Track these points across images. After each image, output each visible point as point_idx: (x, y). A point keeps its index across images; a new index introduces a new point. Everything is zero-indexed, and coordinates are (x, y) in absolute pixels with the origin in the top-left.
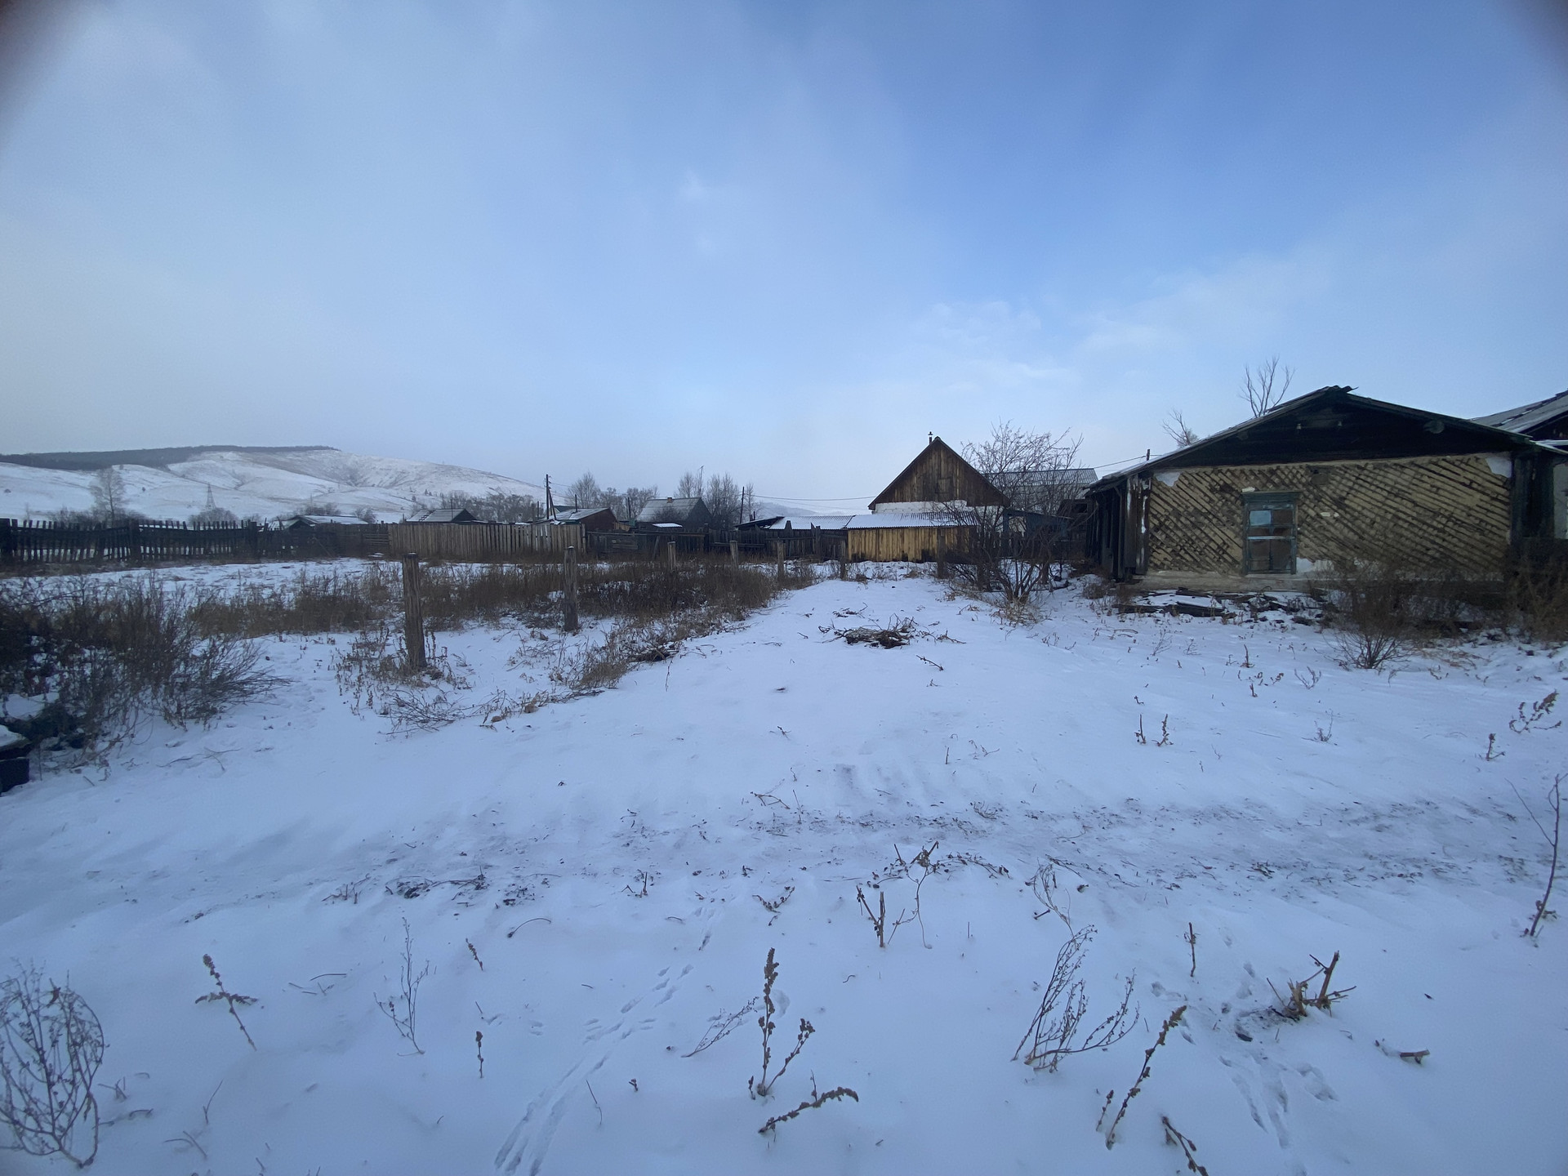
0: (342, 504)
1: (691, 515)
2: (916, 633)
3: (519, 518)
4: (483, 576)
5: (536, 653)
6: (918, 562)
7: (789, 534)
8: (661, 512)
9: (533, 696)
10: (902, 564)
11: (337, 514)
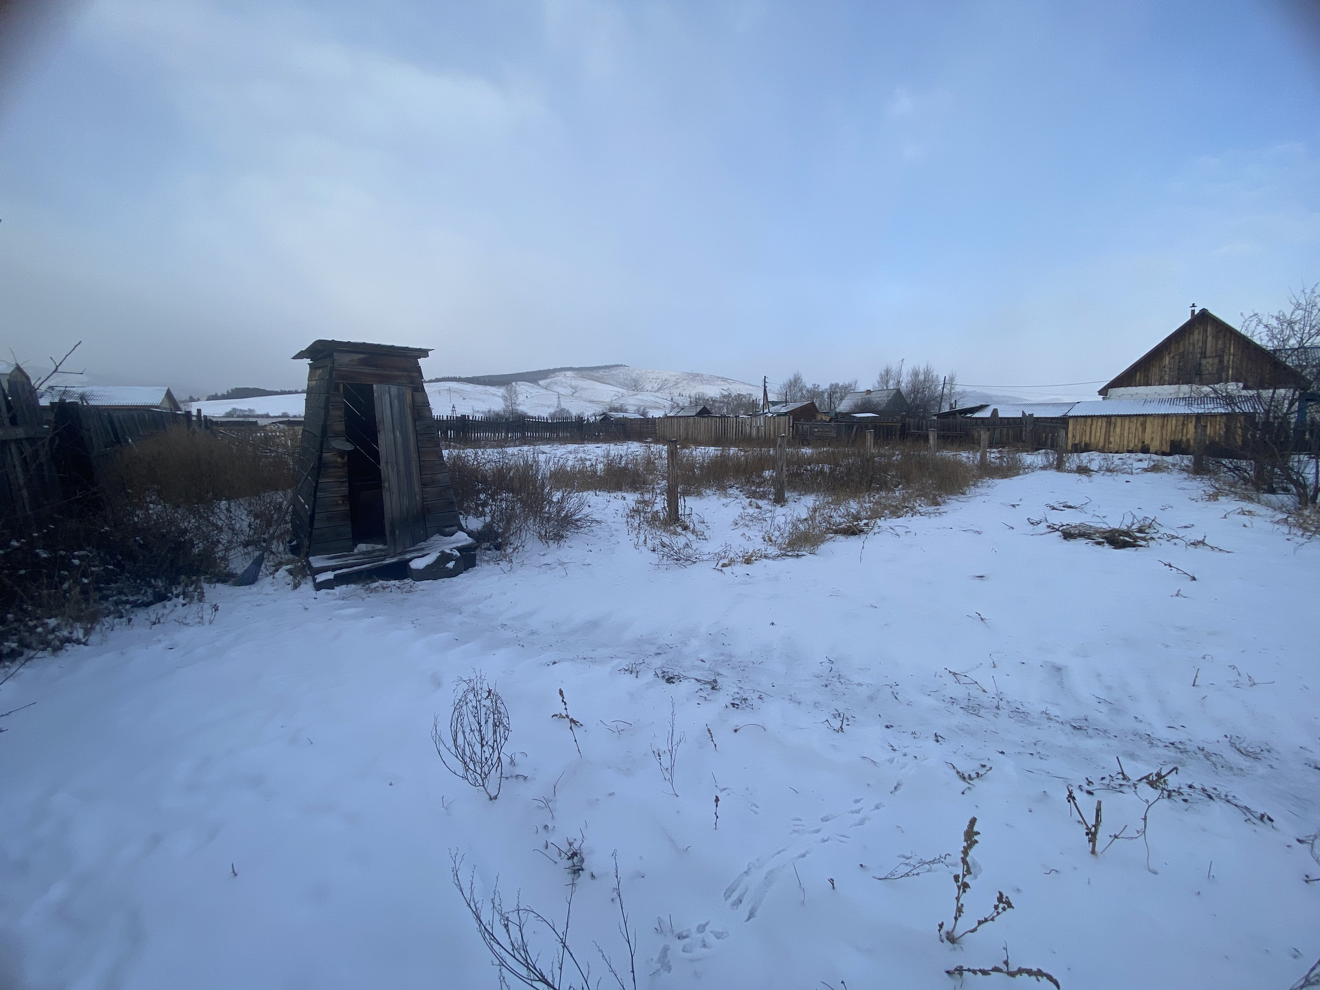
0: (629, 404)
1: (888, 404)
2: (1159, 535)
3: (742, 412)
4: (716, 457)
5: (753, 518)
6: (1164, 454)
7: (995, 422)
8: (859, 403)
9: (751, 551)
10: (1141, 456)
11: (626, 411)
